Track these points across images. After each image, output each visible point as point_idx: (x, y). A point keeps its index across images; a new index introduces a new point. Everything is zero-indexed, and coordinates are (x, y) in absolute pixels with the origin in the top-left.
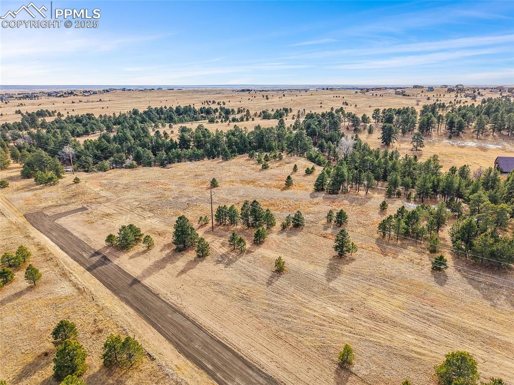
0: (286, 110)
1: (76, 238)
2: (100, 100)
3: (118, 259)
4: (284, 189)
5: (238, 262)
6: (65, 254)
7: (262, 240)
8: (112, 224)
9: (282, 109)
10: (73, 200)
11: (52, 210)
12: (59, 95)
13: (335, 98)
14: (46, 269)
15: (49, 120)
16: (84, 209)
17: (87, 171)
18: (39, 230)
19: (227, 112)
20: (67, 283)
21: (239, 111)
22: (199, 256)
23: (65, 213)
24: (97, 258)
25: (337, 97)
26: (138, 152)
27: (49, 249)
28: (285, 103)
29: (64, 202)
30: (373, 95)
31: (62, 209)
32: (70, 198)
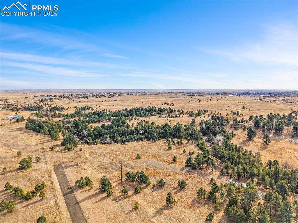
0: (205, 111)
1: (67, 179)
2: (115, 100)
3: (76, 192)
4: (171, 163)
5: (121, 201)
6: (59, 187)
7: (139, 192)
8: (84, 174)
9: (203, 110)
10: (75, 160)
11: (65, 164)
12: (98, 96)
13: (239, 103)
14: (49, 193)
15: (87, 112)
16: (77, 165)
17: (89, 144)
18: (56, 173)
19: (172, 111)
20: (54, 200)
21: (179, 110)
22: (107, 196)
23: (69, 166)
24: (69, 190)
25: (240, 102)
26: (114, 135)
27: (55, 184)
28: (208, 106)
29: (72, 161)
30: (266, 101)
31: (69, 164)
32: (74, 159)
